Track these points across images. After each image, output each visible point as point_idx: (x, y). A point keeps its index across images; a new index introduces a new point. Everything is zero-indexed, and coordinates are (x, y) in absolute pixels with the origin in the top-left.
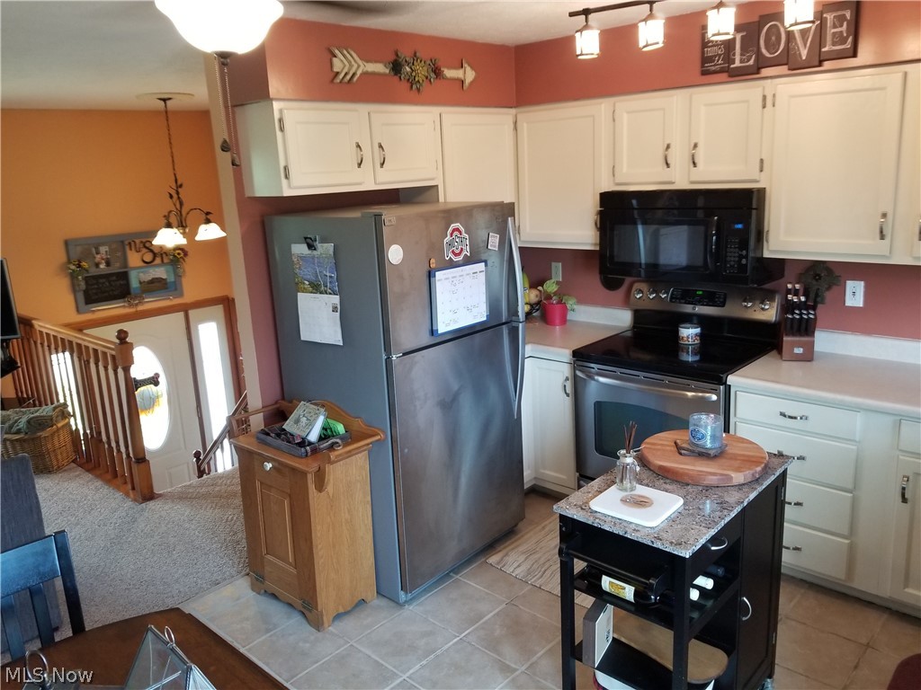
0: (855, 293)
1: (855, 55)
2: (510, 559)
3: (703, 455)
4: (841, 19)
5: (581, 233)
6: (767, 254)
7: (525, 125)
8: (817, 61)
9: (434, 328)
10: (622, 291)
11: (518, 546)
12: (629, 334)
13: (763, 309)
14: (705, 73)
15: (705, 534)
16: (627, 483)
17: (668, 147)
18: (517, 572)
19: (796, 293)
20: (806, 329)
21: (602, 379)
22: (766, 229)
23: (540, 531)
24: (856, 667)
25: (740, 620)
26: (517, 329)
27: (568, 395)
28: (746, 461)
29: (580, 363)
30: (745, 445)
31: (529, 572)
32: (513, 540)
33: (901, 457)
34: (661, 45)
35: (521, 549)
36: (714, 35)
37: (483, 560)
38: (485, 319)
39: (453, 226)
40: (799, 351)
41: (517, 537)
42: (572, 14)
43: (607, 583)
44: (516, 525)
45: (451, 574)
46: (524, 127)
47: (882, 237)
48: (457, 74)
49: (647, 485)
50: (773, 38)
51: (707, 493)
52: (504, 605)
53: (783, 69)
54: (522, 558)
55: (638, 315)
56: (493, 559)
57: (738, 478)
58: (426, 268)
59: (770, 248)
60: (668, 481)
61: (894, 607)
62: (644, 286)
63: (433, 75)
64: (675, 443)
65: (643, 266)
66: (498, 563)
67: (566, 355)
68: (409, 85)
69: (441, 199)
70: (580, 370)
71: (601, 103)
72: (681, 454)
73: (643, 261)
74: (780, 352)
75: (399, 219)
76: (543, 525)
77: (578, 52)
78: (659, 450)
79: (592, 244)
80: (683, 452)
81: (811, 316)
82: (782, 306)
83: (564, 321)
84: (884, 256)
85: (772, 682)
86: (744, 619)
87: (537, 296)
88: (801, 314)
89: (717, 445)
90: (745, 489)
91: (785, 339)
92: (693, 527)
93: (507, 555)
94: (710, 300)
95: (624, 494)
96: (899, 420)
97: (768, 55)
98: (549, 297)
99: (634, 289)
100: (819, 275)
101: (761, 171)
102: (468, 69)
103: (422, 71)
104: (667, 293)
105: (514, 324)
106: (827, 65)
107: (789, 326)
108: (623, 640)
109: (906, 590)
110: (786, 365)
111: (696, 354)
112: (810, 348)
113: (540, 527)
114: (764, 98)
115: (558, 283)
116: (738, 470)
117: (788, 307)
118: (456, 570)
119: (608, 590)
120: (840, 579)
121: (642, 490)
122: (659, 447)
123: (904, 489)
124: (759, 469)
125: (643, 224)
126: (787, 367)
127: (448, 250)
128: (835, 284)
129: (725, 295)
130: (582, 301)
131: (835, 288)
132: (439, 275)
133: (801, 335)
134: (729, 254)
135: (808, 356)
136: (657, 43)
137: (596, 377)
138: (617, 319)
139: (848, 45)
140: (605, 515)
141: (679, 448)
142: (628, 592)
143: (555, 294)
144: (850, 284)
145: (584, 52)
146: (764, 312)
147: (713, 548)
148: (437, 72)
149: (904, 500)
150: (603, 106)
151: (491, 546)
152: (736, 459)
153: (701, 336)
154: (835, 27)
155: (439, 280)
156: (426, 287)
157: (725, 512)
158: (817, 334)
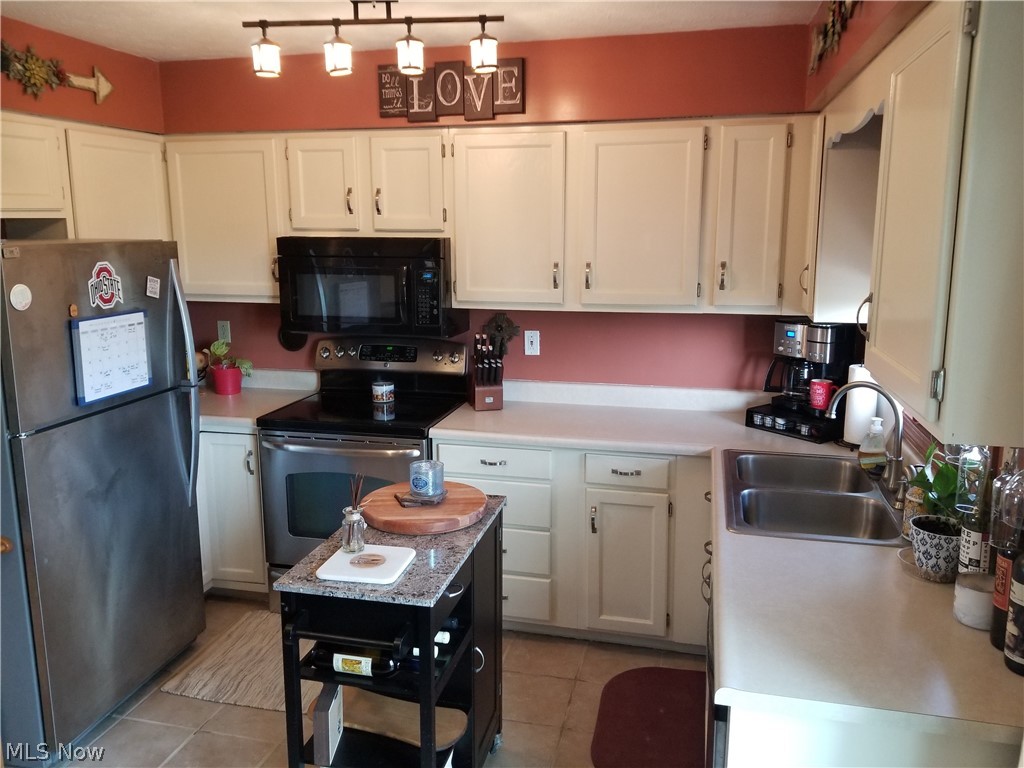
0: (532, 343)
1: (523, 111)
2: (192, 680)
3: (427, 504)
4: (510, 75)
5: (257, 285)
6: (455, 305)
7: (177, 156)
8: (491, 115)
9: (80, 395)
10: (304, 351)
11: (201, 662)
12: (316, 398)
13: (453, 362)
14: (384, 115)
15: (445, 580)
16: (354, 545)
17: (350, 191)
18: (203, 693)
19: (483, 343)
20: (494, 378)
21: (292, 448)
22: (453, 280)
23: (227, 639)
24: (569, 702)
25: (475, 673)
26: (187, 395)
27: (252, 473)
28: (470, 503)
29: (263, 432)
30: (463, 490)
31: (218, 690)
32: (191, 658)
33: (589, 490)
34: (349, 72)
35: (204, 666)
36: (405, 68)
37: (156, 688)
38: (147, 383)
39: (99, 265)
40: (489, 400)
41: (196, 654)
42: (246, 25)
43: (339, 662)
44: (195, 639)
45: (114, 716)
46: (176, 160)
47: (556, 286)
48: (89, 83)
49: (374, 544)
50: (449, 87)
51: (437, 541)
52: (192, 736)
53: (461, 120)
54: (207, 676)
55: (324, 375)
56: (170, 685)
57: (465, 520)
58: (66, 318)
59: (458, 299)
60: (394, 536)
61: (590, 637)
62: (328, 344)
63: (54, 79)
64: (396, 497)
65: (325, 319)
66: (177, 689)
67: (248, 424)
68: (21, 88)
69: (71, 235)
70: (266, 441)
71: (270, 139)
72: (404, 506)
73: (325, 314)
74: (472, 403)
75: (24, 250)
76: (228, 632)
77: (256, 68)
78: (379, 506)
79: (269, 297)
80: (406, 503)
81: (499, 365)
82: (471, 358)
83: (238, 389)
84: (559, 304)
85: (501, 737)
86: (478, 670)
87: (201, 361)
88: (490, 363)
89: (439, 492)
90: (472, 531)
91: (477, 389)
92: (432, 575)
93: (187, 675)
94: (401, 355)
95: (352, 556)
96: (585, 453)
97: (445, 103)
98: (218, 361)
99: (319, 348)
100: (500, 326)
101: (445, 221)
102: (102, 80)
103: (39, 73)
104: (355, 350)
105: (183, 390)
106: (500, 119)
107: (479, 375)
108: (356, 726)
109: (603, 617)
110: (479, 415)
111: (391, 413)
112: (499, 396)
113: (225, 637)
114: (443, 146)
115: (228, 345)
116: (463, 513)
117: (477, 357)
118: (120, 708)
119: (341, 670)
120: (545, 621)
121: (371, 549)
122: (380, 503)
123: (593, 519)
124: (482, 509)
125: (321, 273)
126: (480, 417)
127: (94, 295)
128: (515, 335)
129: (416, 350)
130: (259, 365)
131: (515, 338)
132: (83, 326)
133: (491, 385)
134: (420, 305)
135: (498, 406)
136: (346, 69)
137: (286, 446)
138: (303, 383)
139: (517, 101)
140: (336, 582)
141: (400, 501)
142: (365, 666)
143: (225, 356)
144: (528, 334)
145: (264, 69)
146: (455, 365)
147: (451, 595)
148: (61, 77)
149: (594, 530)
150: (273, 141)
151: (165, 671)
152: (458, 504)
153: (395, 393)
154: (505, 82)
155: (83, 333)
156: (66, 343)
157: (459, 556)
158: (504, 383)
